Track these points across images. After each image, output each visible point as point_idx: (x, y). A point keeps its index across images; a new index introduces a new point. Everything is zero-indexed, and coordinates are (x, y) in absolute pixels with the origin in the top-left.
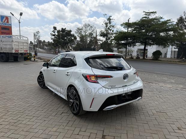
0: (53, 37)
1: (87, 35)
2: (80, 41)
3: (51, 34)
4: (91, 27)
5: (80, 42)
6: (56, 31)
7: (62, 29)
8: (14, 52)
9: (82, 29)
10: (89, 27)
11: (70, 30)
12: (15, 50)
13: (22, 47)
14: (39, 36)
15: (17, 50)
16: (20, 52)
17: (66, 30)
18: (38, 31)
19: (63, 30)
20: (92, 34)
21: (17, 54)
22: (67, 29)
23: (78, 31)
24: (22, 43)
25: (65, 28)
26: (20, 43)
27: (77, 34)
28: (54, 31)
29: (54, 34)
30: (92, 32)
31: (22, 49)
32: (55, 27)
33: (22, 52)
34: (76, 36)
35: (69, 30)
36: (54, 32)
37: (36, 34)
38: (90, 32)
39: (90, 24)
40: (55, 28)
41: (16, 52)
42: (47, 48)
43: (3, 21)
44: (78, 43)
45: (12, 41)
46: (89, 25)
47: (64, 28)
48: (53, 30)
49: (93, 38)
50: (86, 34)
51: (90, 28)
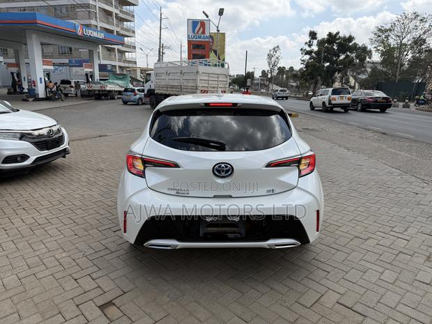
0: (307, 57)
1: (405, 45)
2: (382, 63)
3: (302, 49)
4: (421, 20)
5: (380, 67)
6: (315, 42)
7: (330, 34)
9: (390, 30)
10: (414, 21)
11: (350, 36)
12: (202, 91)
13: (214, 84)
14: (277, 58)
15: (205, 91)
17: (340, 38)
18: (276, 46)
19: (332, 38)
20: (425, 40)
22: (341, 35)
23: (379, 36)
24: (216, 76)
25: (338, 33)
26: (211, 75)
27: (374, 46)
28: (310, 41)
29: (308, 49)
30: (424, 33)
31: (215, 89)
32: (313, 32)
34: (372, 49)
35: (347, 36)
36: (310, 46)
37: (272, 52)
38: (416, 34)
39: (419, 12)
40: (313, 35)
42: (294, 84)
43: (196, 31)
44: (374, 69)
45: (197, 72)
46: (417, 16)
47: (334, 32)
48: (308, 39)
49: (426, 51)
50: (403, 42)
51: (418, 24)
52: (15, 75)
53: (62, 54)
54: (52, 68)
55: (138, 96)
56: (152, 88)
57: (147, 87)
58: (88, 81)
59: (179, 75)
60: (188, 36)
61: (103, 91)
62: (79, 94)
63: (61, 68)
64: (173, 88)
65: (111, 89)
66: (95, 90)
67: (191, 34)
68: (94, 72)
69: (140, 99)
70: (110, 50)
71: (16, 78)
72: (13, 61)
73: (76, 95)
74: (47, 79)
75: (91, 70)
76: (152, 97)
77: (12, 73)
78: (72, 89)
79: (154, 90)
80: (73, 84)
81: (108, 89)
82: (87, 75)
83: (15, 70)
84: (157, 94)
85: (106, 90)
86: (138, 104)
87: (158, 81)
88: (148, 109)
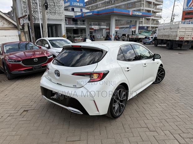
8: (177, 39)
12: (180, 37)
13: (190, 33)
15: (182, 37)
16: (185, 39)
21: (182, 41)
26: (188, 29)
31: (189, 36)
33: (189, 39)
41: (181, 40)
43: (189, 5)
45: (178, 28)
52: (108, 33)
53: (128, 23)
54: (118, 29)
55: (150, 40)
56: (156, 36)
57: (154, 36)
58: (133, 34)
59: (169, 29)
60: (184, 9)
61: (137, 38)
62: (128, 40)
63: (126, 29)
64: (165, 36)
65: (141, 37)
66: (134, 38)
67: (185, 7)
68: (136, 30)
69: (151, 41)
70: (148, 19)
71: (108, 34)
72: (108, 28)
73: (127, 40)
74: (116, 34)
75: (135, 29)
76: (155, 41)
77: (107, 32)
78: (126, 38)
79: (157, 37)
80: (127, 36)
81: (139, 37)
82: (133, 31)
83: (108, 31)
84: (158, 39)
85: (138, 38)
86: (150, 44)
87: (159, 33)
88: (153, 46)
